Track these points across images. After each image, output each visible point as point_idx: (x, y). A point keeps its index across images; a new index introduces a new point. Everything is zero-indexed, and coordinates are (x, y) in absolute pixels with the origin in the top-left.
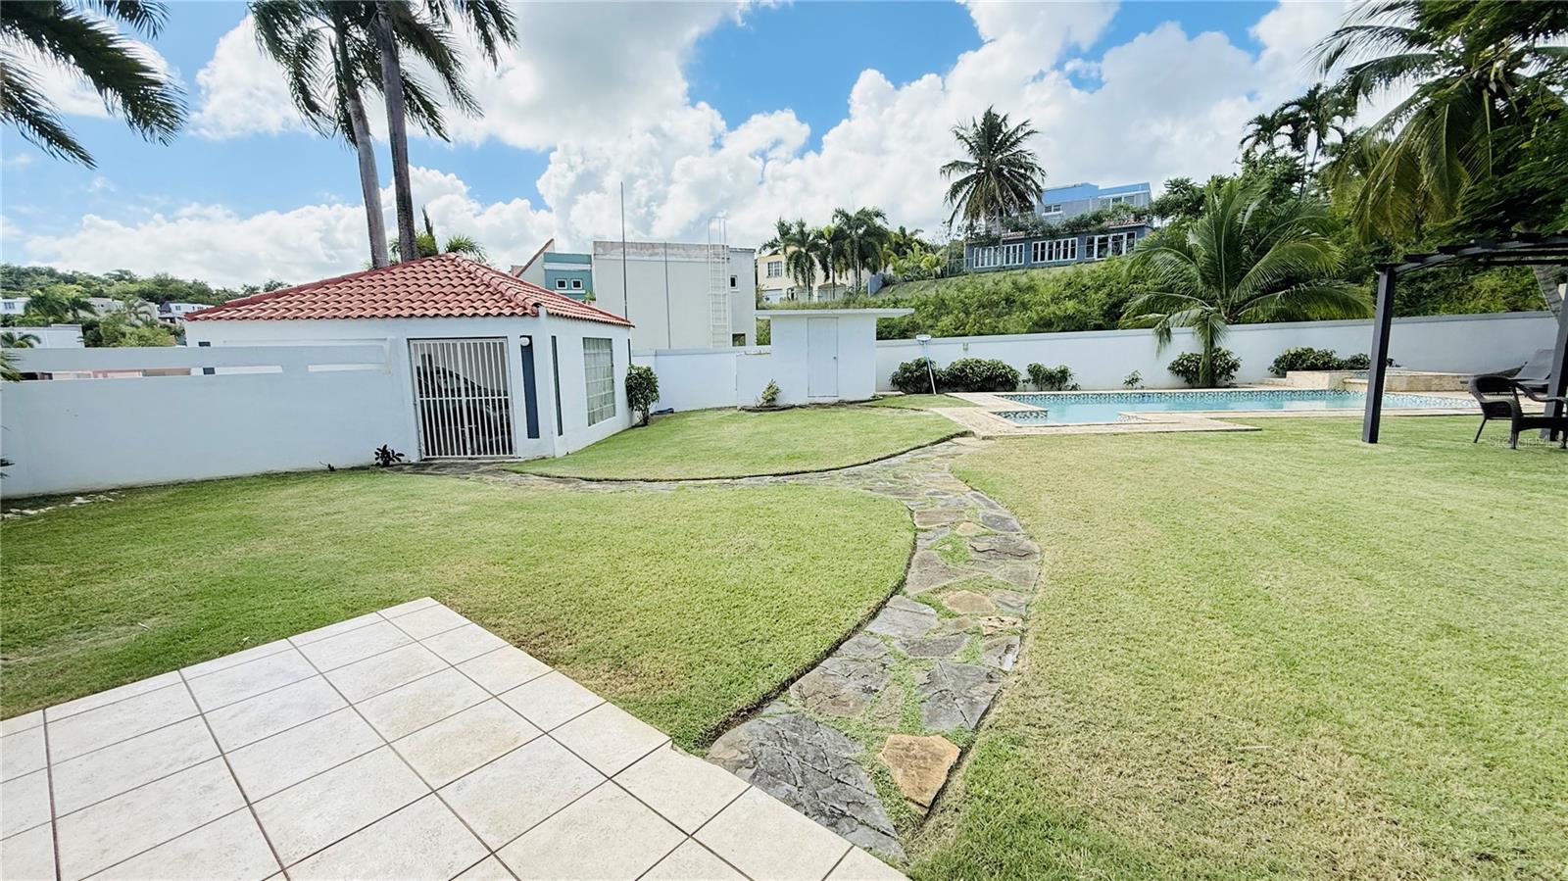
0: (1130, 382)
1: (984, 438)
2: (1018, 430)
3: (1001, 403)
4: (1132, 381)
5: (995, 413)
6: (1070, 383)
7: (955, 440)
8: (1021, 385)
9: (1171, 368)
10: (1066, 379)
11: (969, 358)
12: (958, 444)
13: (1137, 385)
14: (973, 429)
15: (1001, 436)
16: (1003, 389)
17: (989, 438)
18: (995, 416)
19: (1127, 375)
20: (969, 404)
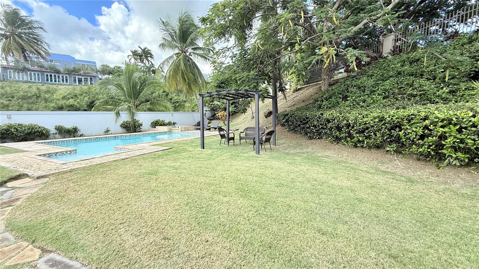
0: (106, 132)
1: (38, 178)
2: (64, 166)
3: (43, 148)
4: (107, 131)
5: (40, 155)
6: (79, 133)
7: (9, 184)
8: (52, 136)
9: (121, 126)
10: (77, 132)
11: (13, 123)
12: (13, 188)
13: (109, 133)
14: (26, 171)
15: (53, 174)
16: (39, 138)
17: (42, 177)
18: (42, 158)
19: (105, 129)
20: (17, 151)
